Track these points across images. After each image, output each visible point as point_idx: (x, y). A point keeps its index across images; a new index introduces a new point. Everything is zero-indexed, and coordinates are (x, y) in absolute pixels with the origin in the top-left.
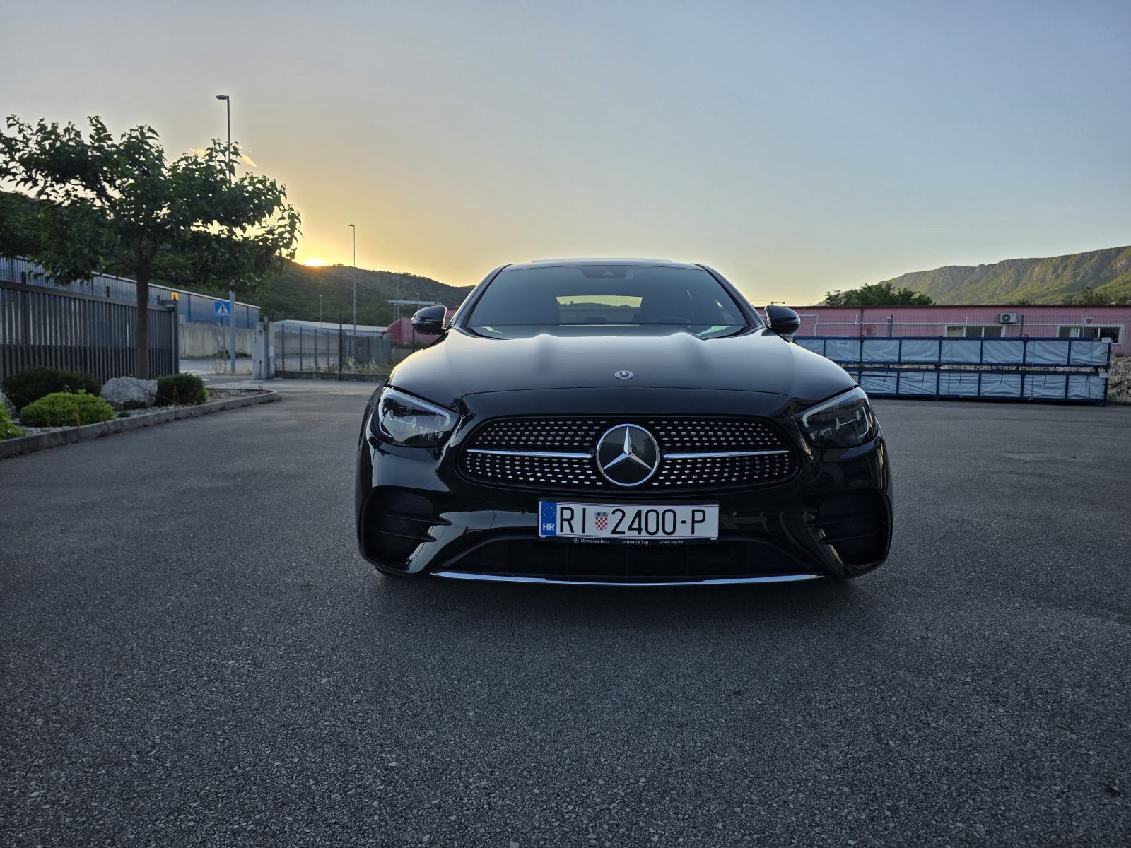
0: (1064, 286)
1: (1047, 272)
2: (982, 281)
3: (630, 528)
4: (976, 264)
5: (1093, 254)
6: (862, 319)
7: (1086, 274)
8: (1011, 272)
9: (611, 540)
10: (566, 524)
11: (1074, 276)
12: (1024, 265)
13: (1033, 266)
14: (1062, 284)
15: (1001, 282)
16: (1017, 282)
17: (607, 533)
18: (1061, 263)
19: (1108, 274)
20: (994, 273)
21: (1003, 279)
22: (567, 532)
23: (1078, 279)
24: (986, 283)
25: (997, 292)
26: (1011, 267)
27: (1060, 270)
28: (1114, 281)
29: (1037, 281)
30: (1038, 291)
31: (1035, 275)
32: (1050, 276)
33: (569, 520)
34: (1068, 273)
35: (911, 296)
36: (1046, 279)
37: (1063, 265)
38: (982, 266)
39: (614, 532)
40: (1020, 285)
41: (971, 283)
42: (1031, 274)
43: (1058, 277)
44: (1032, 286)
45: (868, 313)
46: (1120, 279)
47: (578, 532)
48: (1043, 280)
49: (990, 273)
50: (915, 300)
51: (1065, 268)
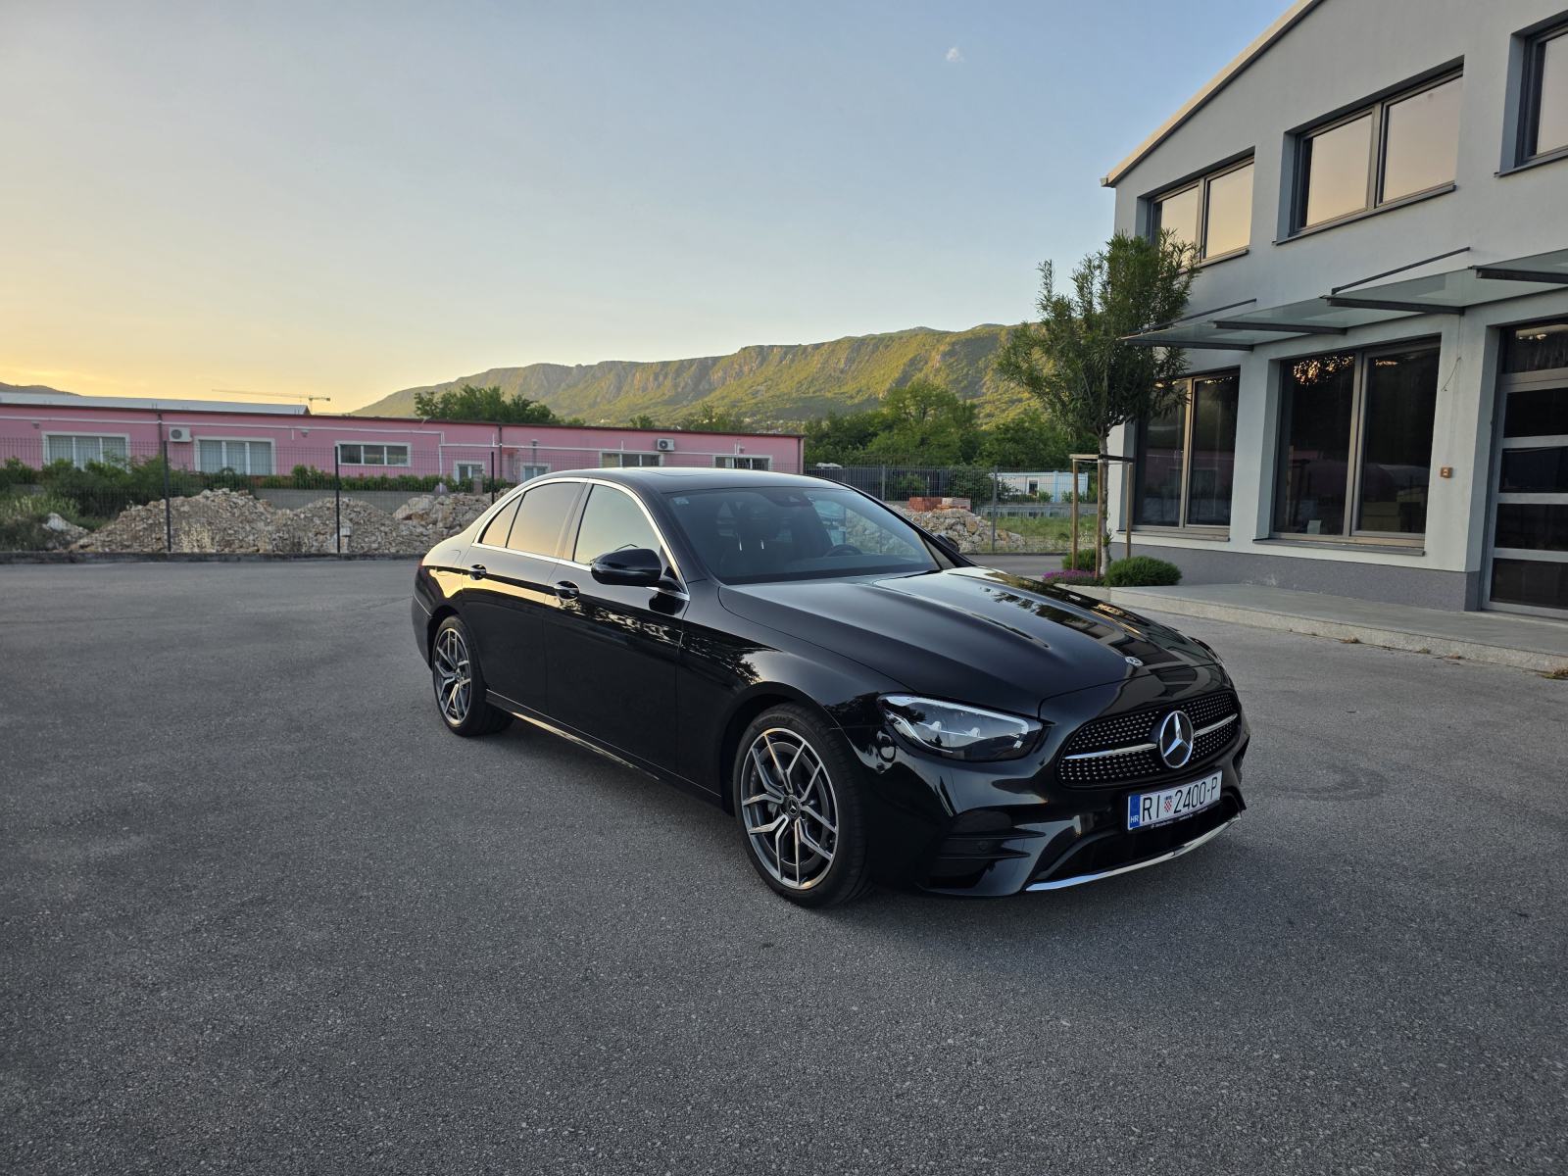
0: (666, 397)
1: (648, 379)
2: (581, 386)
3: (1184, 806)
4: (573, 365)
5: (692, 361)
6: (500, 441)
7: (687, 384)
8: (611, 376)
9: (1174, 819)
10: (1146, 812)
11: (676, 386)
12: (624, 368)
13: (634, 371)
14: (664, 394)
15: (602, 388)
16: (619, 389)
17: (1171, 814)
18: (661, 370)
19: (707, 387)
20: (593, 376)
21: (603, 384)
22: (1147, 821)
23: (680, 390)
24: (586, 388)
25: (598, 400)
26: (610, 370)
27: (661, 378)
28: (713, 395)
29: (638, 389)
30: (640, 401)
31: (636, 382)
32: (651, 384)
33: (1148, 809)
34: (668, 383)
35: (528, 405)
36: (647, 388)
37: (663, 373)
38: (579, 366)
39: (1175, 812)
40: (622, 394)
41: (569, 387)
42: (633, 381)
43: (659, 386)
44: (635, 395)
45: (508, 432)
46: (718, 393)
47: (1154, 819)
48: (645, 389)
49: (589, 376)
50: (533, 411)
51: (665, 377)
